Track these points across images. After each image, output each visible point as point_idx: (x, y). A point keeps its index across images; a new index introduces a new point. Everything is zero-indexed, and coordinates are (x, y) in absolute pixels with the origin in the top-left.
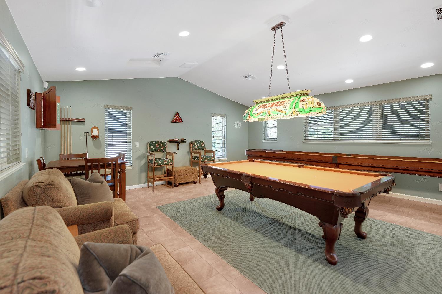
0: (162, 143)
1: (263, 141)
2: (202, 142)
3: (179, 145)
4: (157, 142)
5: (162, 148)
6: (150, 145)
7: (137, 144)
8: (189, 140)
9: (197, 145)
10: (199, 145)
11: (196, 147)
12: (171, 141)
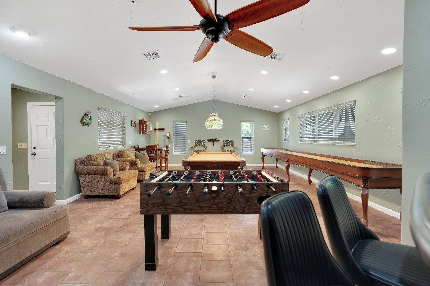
0: (203, 141)
1: (284, 141)
2: (231, 141)
3: (214, 143)
4: (200, 141)
5: (202, 144)
6: (195, 142)
7: (189, 141)
8: (222, 139)
9: (227, 143)
10: (228, 143)
11: (226, 144)
12: (209, 140)
